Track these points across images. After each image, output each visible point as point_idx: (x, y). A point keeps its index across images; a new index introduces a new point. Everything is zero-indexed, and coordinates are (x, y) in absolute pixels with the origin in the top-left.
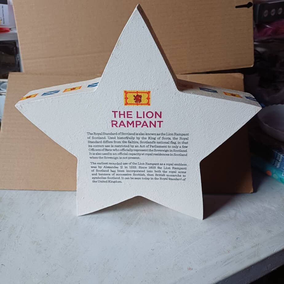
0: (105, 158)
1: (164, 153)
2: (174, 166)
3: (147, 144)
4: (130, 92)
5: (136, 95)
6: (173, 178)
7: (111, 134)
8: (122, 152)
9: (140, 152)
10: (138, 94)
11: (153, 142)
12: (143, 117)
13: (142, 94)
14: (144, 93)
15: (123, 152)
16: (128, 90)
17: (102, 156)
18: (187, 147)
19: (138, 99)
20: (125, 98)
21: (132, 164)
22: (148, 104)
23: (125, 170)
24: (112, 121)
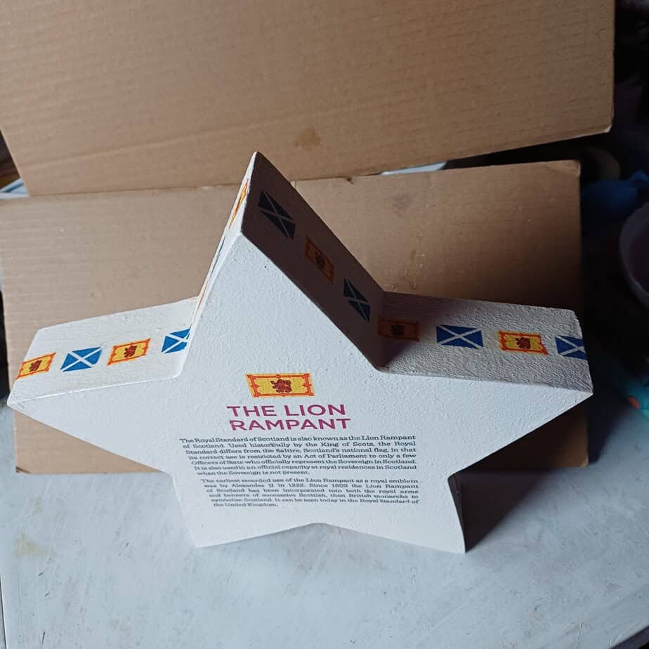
0: (231, 473)
1: (363, 465)
2: (388, 483)
3: (322, 454)
4: (260, 377)
5: (276, 380)
6: (390, 499)
7: (234, 440)
8: (265, 464)
9: (306, 465)
10: (282, 378)
11: (333, 450)
12: (300, 413)
13: (291, 379)
14: (294, 376)
15: (268, 465)
16: (254, 373)
17: (222, 471)
18: (414, 456)
19: (282, 386)
20: (252, 386)
21: (292, 480)
22: (309, 393)
23: (280, 489)
24: (231, 422)
